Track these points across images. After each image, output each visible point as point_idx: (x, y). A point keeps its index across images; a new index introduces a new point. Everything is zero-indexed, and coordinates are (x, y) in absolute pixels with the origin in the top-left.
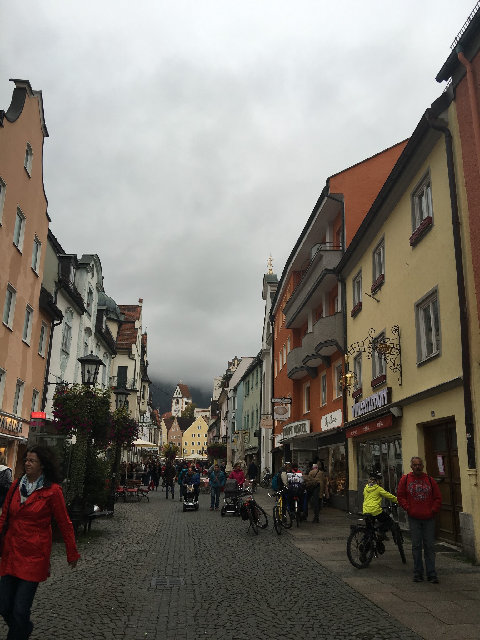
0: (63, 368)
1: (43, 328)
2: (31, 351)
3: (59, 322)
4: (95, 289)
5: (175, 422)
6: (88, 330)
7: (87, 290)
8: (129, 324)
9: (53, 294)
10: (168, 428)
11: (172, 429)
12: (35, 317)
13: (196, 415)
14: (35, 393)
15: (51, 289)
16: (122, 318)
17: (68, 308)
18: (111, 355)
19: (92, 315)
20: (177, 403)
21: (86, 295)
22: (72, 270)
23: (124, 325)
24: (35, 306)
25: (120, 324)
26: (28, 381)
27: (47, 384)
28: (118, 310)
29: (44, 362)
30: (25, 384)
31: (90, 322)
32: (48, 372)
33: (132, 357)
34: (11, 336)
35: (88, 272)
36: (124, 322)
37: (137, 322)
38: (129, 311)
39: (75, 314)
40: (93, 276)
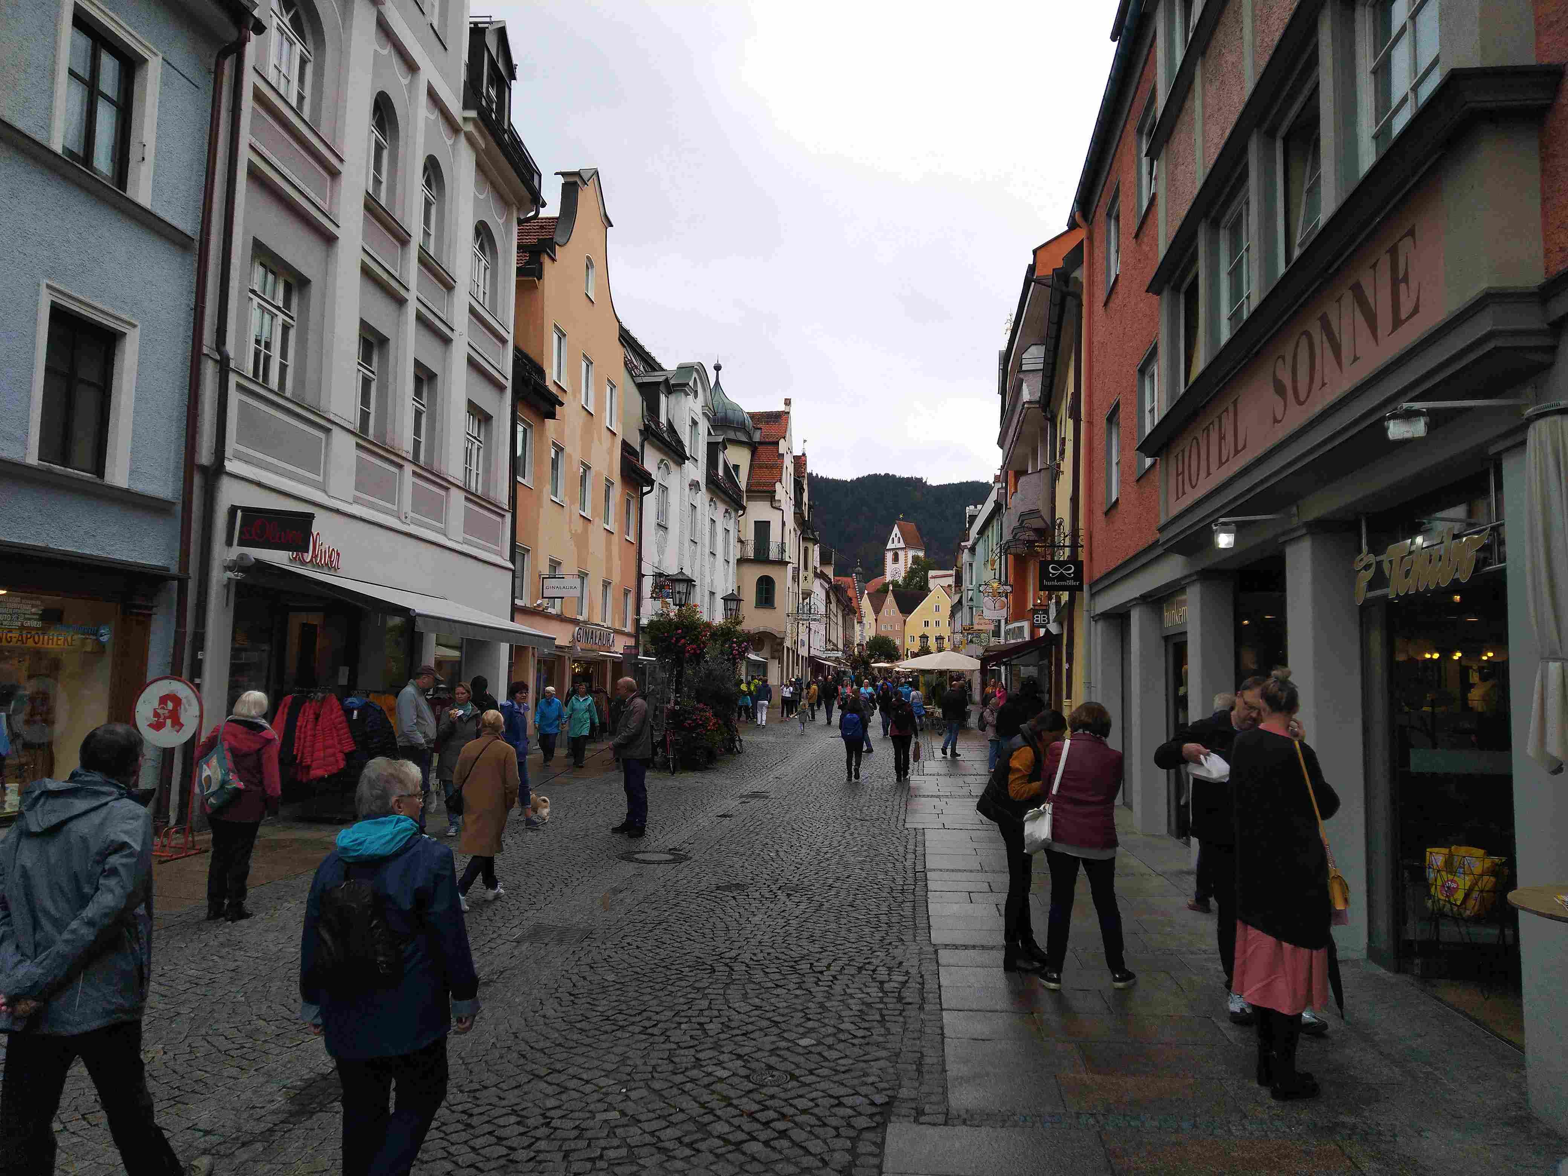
0: (661, 551)
1: (628, 502)
2: (615, 539)
3: (649, 488)
4: (701, 416)
5: (890, 599)
6: (694, 485)
7: (689, 422)
8: (771, 447)
9: (638, 449)
10: (877, 610)
11: (884, 611)
12: (617, 491)
13: (932, 584)
14: (626, 593)
15: (635, 441)
16: (757, 437)
17: (662, 461)
18: (736, 511)
19: (699, 459)
20: (896, 559)
21: (688, 429)
22: (663, 398)
23: (761, 449)
24: (617, 478)
25: (753, 447)
26: (616, 579)
27: (640, 576)
28: (749, 422)
29: (633, 550)
30: (613, 584)
31: (696, 471)
32: (640, 560)
33: (777, 505)
34: (590, 526)
35: (687, 394)
36: (760, 443)
37: (782, 442)
38: (767, 423)
39: (672, 465)
40: (696, 396)
